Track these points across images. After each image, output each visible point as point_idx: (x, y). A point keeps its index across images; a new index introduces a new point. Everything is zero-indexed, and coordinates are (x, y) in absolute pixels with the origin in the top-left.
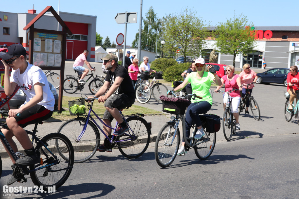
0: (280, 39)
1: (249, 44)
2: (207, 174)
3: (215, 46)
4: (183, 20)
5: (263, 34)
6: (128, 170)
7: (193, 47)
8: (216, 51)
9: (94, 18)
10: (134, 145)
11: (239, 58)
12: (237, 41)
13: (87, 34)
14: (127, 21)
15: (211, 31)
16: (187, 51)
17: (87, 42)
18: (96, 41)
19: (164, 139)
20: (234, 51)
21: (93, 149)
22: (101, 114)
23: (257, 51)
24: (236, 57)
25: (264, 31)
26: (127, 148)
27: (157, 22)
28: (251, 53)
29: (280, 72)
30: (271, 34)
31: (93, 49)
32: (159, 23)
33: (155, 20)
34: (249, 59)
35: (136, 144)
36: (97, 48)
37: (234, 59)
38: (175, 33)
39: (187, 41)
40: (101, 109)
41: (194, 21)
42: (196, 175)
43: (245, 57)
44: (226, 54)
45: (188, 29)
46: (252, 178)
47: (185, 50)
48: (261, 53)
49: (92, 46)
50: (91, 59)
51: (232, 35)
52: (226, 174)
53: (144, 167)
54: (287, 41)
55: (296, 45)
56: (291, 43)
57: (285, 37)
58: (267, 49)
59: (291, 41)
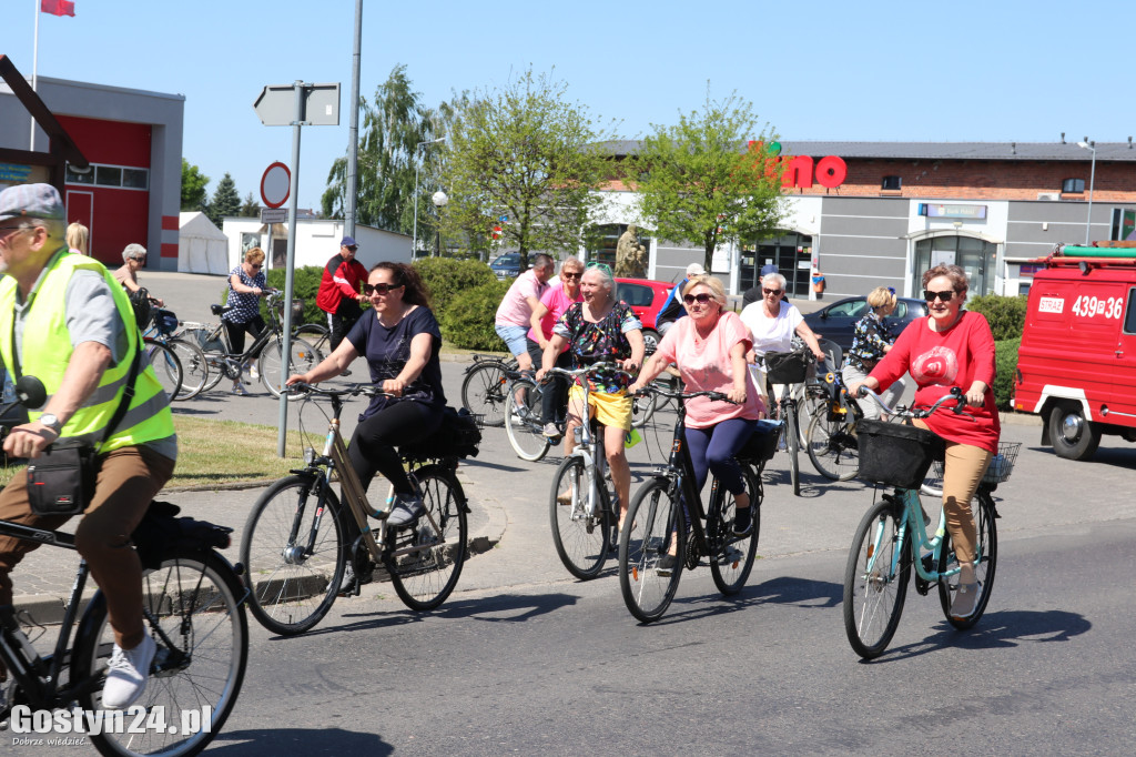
0: (875, 190)
1: (761, 206)
2: (606, 695)
3: (637, 213)
4: (516, 113)
5: (813, 169)
6: (304, 685)
7: (552, 216)
8: (639, 232)
9: (176, 103)
11: (726, 258)
12: (717, 194)
13: (148, 165)
14: (303, 117)
15: (619, 158)
16: (531, 232)
17: (146, 195)
18: (183, 192)
19: (445, 567)
20: (708, 234)
21: (171, 609)
22: (200, 472)
23: (792, 233)
24: (716, 255)
25: (817, 160)
26: (302, 602)
27: (419, 119)
28: (769, 241)
30: (841, 172)
31: (172, 223)
32: (426, 125)
33: (411, 113)
36: (185, 218)
37: (708, 261)
38: (486, 162)
39: (532, 193)
40: (201, 452)
41: (556, 118)
43: (748, 254)
44: (678, 242)
45: (533, 150)
46: (775, 709)
47: (524, 227)
48: (808, 239)
49: (166, 212)
50: (164, 260)
51: (697, 173)
52: (680, 693)
53: (368, 674)
54: (899, 198)
55: (932, 212)
56: (914, 205)
57: (891, 182)
58: (826, 225)
59: (915, 196)
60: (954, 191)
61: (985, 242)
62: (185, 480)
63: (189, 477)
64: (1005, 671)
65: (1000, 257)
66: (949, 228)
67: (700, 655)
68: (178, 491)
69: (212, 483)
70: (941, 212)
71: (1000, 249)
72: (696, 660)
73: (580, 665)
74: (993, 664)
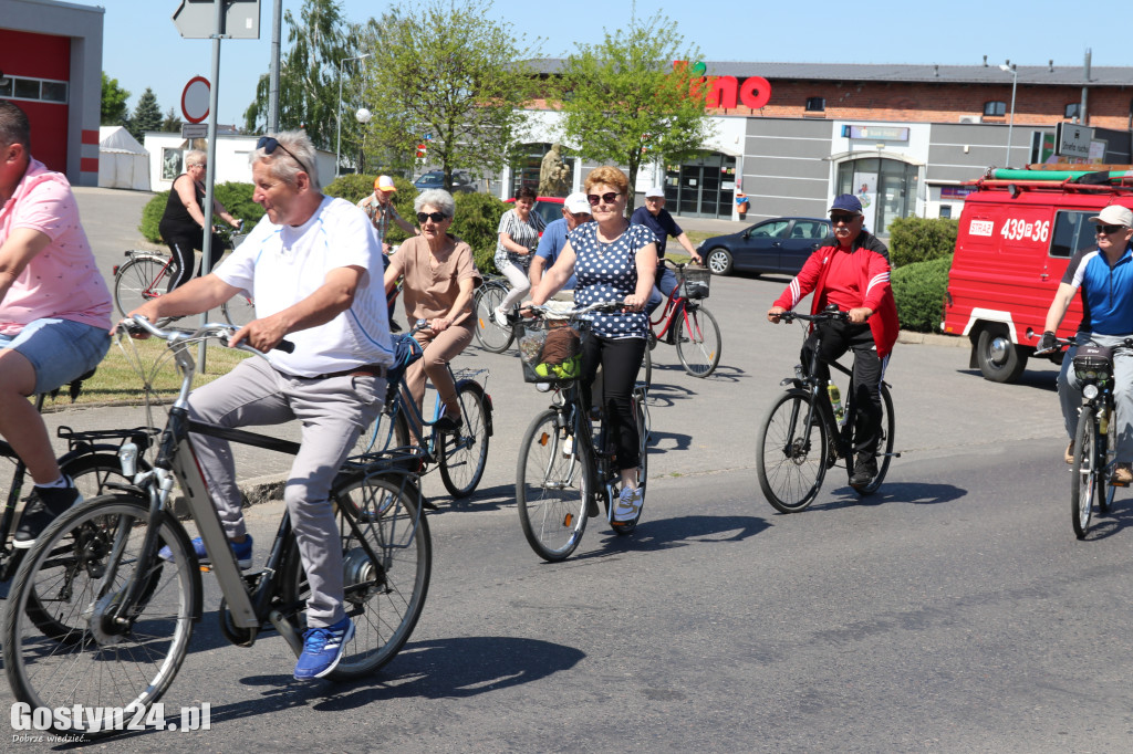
0: (799, 112)
1: (685, 126)
2: (523, 610)
3: (562, 132)
4: (440, 30)
5: (738, 90)
7: (476, 134)
8: (563, 150)
9: (95, 15)
10: (249, 506)
11: (650, 178)
12: (642, 113)
13: (67, 78)
14: (223, 30)
15: (544, 76)
16: (455, 150)
17: (65, 108)
18: (103, 106)
20: (632, 153)
22: (119, 387)
23: (716, 154)
24: (640, 175)
25: (741, 81)
27: (344, 35)
28: (693, 161)
29: (799, 231)
30: (765, 93)
31: (93, 138)
32: (353, 40)
34: (685, 182)
35: (255, 502)
36: (107, 133)
38: (410, 80)
39: (456, 110)
41: (480, 36)
42: (483, 616)
43: (672, 174)
44: (602, 161)
45: (457, 67)
46: (690, 624)
47: (448, 144)
48: (732, 160)
49: (87, 126)
50: (84, 175)
51: (622, 92)
52: (597, 609)
54: (822, 119)
55: (854, 131)
56: (838, 127)
57: (815, 104)
58: (751, 145)
59: (839, 118)
60: (877, 113)
61: (907, 164)
62: (103, 395)
63: (107, 392)
64: (917, 587)
65: (922, 179)
66: (871, 150)
67: (617, 571)
68: (97, 406)
69: (131, 398)
70: (864, 134)
71: (921, 171)
72: (613, 576)
73: (497, 580)
74: (906, 580)
